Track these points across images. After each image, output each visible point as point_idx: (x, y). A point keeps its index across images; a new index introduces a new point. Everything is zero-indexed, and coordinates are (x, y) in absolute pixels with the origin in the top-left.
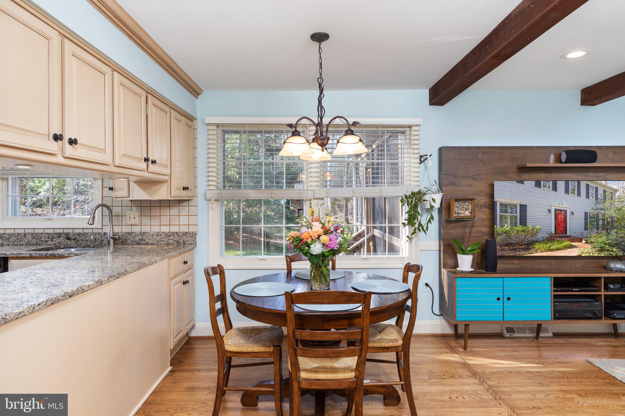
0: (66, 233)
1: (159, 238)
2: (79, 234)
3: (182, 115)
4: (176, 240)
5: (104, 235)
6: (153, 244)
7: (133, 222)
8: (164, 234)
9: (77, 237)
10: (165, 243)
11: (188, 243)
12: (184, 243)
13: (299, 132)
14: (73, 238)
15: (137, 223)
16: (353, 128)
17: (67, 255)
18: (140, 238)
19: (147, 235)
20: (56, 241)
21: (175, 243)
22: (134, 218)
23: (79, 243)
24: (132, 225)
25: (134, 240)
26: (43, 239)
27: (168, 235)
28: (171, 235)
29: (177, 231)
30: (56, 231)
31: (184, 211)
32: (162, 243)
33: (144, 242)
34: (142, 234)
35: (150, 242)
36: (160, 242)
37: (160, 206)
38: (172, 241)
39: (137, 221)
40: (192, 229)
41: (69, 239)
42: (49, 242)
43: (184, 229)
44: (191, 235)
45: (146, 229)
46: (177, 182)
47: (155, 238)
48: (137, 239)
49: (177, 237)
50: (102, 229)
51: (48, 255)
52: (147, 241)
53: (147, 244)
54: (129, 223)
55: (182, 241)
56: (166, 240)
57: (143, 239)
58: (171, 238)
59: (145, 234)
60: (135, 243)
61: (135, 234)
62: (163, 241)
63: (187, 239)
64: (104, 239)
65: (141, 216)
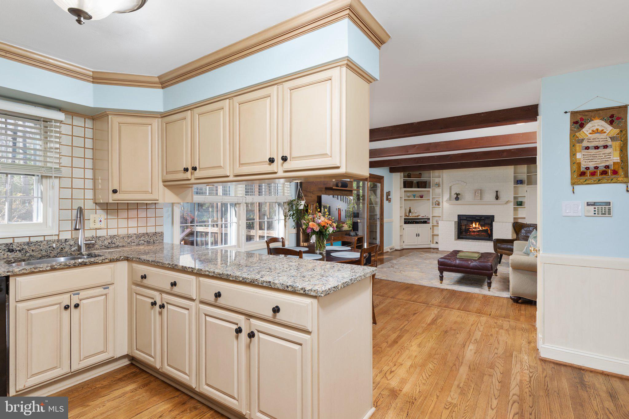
1: (130, 239)
2: (27, 244)
4: (146, 240)
5: (66, 242)
6: (123, 246)
7: (98, 225)
8: (135, 236)
9: (25, 247)
10: (136, 244)
11: (157, 242)
12: (154, 243)
18: (110, 241)
19: (117, 238)
21: (146, 243)
22: (101, 221)
24: (96, 229)
25: (103, 244)
27: (138, 236)
28: (141, 236)
31: (151, 213)
32: (133, 244)
33: (114, 245)
34: (113, 237)
35: (121, 244)
36: (131, 244)
37: (128, 209)
38: (142, 242)
39: (103, 225)
40: (158, 230)
41: (11, 251)
43: (151, 230)
44: (160, 235)
45: (114, 232)
47: (126, 240)
48: (106, 243)
49: (147, 237)
50: (58, 235)
51: (76, 265)
52: (117, 243)
53: (117, 247)
54: (95, 226)
55: (152, 240)
56: (136, 241)
57: (113, 242)
58: (141, 239)
59: (115, 237)
60: (104, 247)
61: (104, 238)
62: (134, 242)
63: (156, 239)
64: (65, 246)
65: (107, 219)
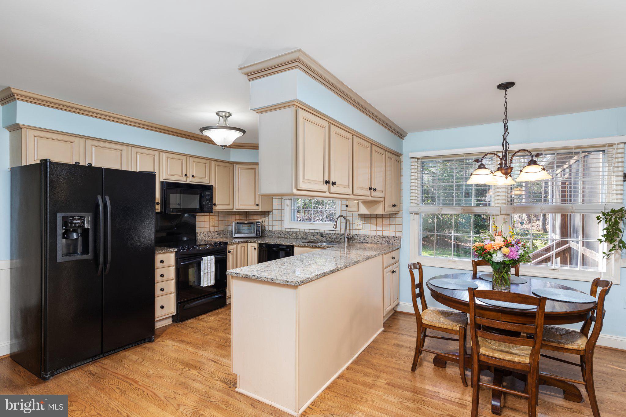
0: (321, 233)
1: (375, 239)
2: (328, 234)
3: (393, 154)
4: (387, 241)
5: (342, 235)
7: (359, 227)
8: (379, 237)
9: (327, 235)
11: (395, 244)
12: (393, 244)
13: (484, 165)
14: (324, 236)
15: (361, 228)
16: (535, 159)
17: (323, 247)
18: (363, 238)
19: (368, 237)
20: (315, 238)
21: (386, 243)
22: (360, 225)
23: (328, 240)
24: (358, 230)
25: (360, 240)
26: (309, 236)
27: (382, 237)
28: (383, 238)
29: (388, 235)
30: (316, 231)
31: (393, 221)
32: (377, 243)
33: (366, 241)
34: (365, 236)
35: (370, 242)
37: (376, 218)
38: (384, 242)
39: (361, 227)
40: (398, 234)
41: (322, 236)
42: (312, 238)
43: (392, 234)
44: (397, 238)
45: (367, 233)
46: (389, 202)
47: (373, 239)
48: (362, 239)
49: (387, 239)
50: (340, 231)
51: (312, 246)
52: (368, 241)
53: (368, 243)
54: (357, 228)
55: (391, 242)
56: (380, 241)
57: (365, 239)
58: (383, 240)
60: (360, 242)
61: (360, 236)
62: (378, 242)
63: (394, 241)
64: (342, 238)
65: (364, 224)
